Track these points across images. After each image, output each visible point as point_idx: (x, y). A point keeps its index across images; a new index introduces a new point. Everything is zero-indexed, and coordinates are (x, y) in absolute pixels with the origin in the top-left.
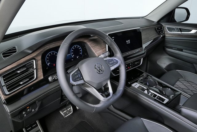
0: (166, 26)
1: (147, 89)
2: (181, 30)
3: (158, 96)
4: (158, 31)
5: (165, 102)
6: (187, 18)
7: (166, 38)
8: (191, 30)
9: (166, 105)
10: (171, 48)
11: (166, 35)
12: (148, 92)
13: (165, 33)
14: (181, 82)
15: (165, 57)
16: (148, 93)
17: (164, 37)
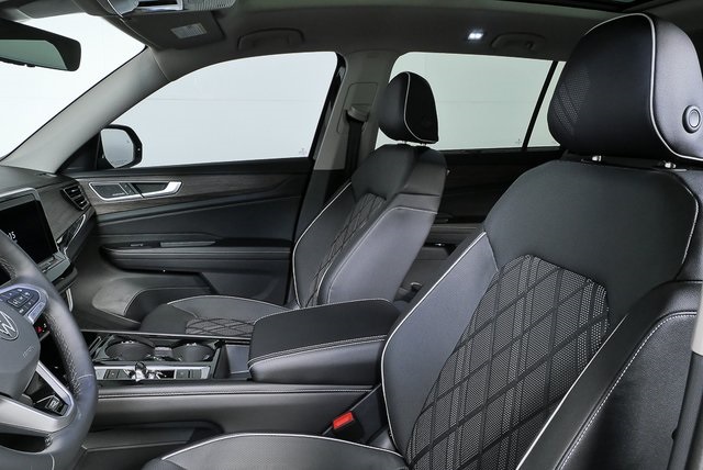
0: (89, 183)
1: (138, 367)
2: (138, 188)
3: (179, 371)
4: (73, 199)
5: (204, 376)
6: (138, 156)
7: (100, 219)
8: (167, 184)
9: (211, 380)
10: (127, 246)
11: (99, 211)
12: (144, 372)
13: (94, 204)
14: (197, 329)
15: (115, 278)
16: (147, 376)
17: (94, 217)
